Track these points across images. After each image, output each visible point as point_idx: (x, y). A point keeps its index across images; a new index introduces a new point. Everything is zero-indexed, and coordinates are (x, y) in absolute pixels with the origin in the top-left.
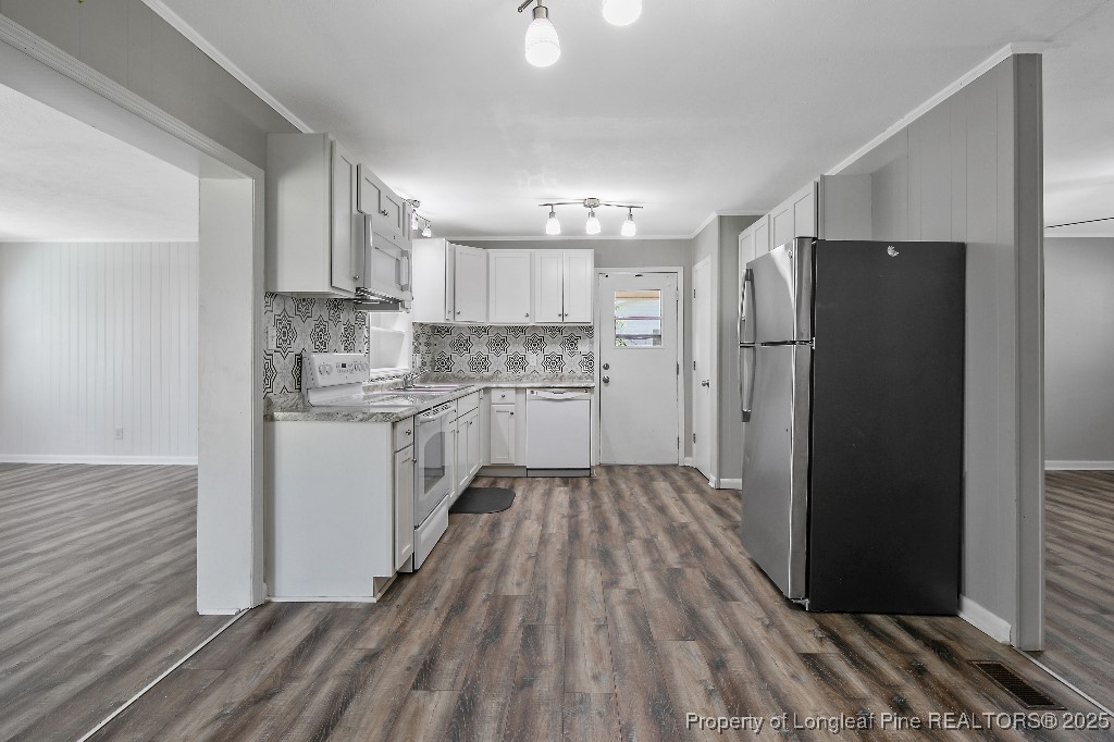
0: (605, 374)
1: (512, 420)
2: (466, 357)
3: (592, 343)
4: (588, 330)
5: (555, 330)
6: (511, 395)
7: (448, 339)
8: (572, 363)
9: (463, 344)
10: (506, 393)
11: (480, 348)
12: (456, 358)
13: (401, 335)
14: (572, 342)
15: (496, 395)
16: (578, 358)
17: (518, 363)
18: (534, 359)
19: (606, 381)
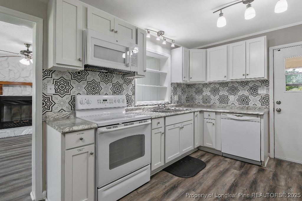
0: (278, 107)
1: (214, 127)
2: (201, 97)
3: (268, 89)
4: (265, 82)
5: (244, 83)
6: (213, 115)
7: (194, 90)
8: (255, 101)
9: (199, 91)
10: (211, 114)
11: (207, 92)
12: (197, 97)
13: (166, 88)
14: (254, 89)
15: (206, 115)
16: (258, 98)
17: (224, 100)
18: (232, 98)
19: (279, 111)
